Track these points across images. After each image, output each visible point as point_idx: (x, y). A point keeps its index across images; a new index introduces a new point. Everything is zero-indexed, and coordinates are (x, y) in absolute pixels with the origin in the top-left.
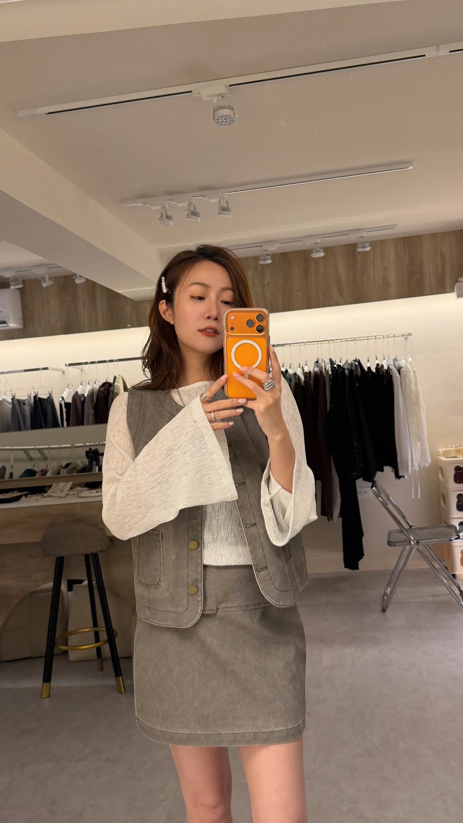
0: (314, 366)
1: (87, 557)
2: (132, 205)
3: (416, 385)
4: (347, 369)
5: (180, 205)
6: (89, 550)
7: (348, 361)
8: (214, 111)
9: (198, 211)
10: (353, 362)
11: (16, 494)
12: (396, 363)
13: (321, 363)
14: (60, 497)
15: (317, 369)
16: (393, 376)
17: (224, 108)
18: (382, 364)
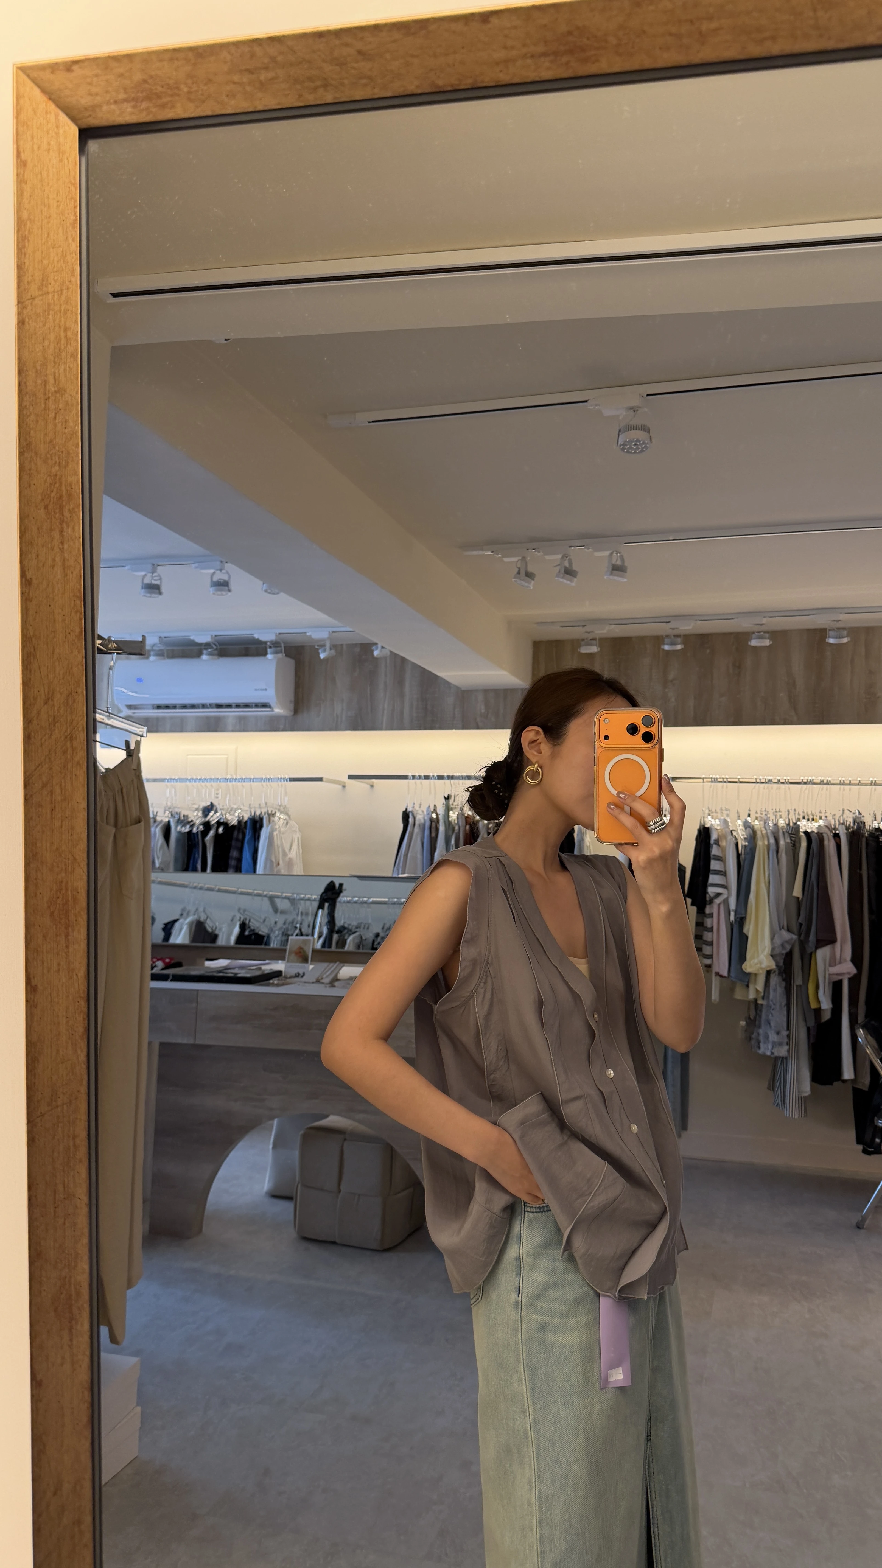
2: (476, 553)
5: (548, 557)
8: (620, 431)
9: (575, 568)
17: (635, 428)
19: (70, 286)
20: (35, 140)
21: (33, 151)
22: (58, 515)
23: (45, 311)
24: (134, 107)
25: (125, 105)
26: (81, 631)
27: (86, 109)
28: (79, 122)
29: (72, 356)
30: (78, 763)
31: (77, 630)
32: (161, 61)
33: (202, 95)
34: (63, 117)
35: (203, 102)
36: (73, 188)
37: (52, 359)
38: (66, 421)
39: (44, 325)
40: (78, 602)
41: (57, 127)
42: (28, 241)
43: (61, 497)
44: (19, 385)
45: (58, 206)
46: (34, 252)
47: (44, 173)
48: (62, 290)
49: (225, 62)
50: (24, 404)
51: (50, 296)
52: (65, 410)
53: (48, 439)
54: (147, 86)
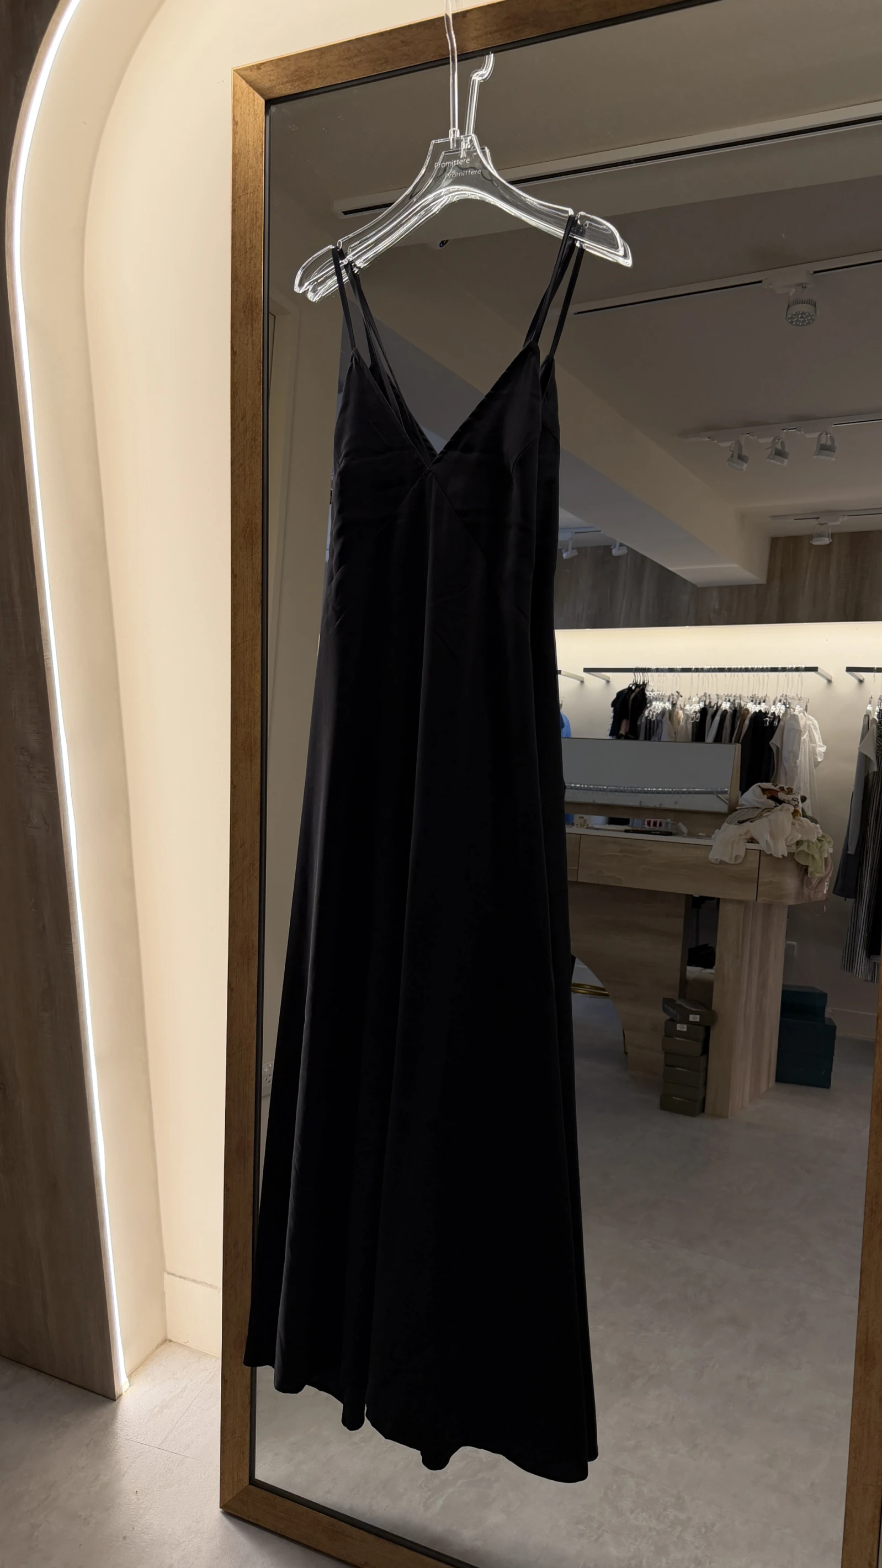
2: (694, 440)
5: (760, 441)
8: (789, 306)
9: (787, 450)
17: (802, 303)
19: (259, 189)
20: (242, 109)
21: (241, 116)
22: (250, 316)
23: (245, 204)
24: (291, 85)
25: (287, 85)
27: (268, 89)
28: (265, 97)
29: (259, 227)
31: (259, 379)
32: (304, 58)
33: (326, 74)
34: (257, 95)
36: (261, 135)
37: (249, 229)
38: (256, 264)
39: (245, 212)
40: (259, 364)
41: (254, 101)
42: (238, 165)
43: (252, 307)
44: (232, 246)
45: (254, 145)
46: (241, 172)
47: (247, 127)
48: (254, 191)
49: (336, 55)
50: (235, 255)
51: (249, 195)
52: (256, 258)
53: (246, 275)
54: (298, 72)
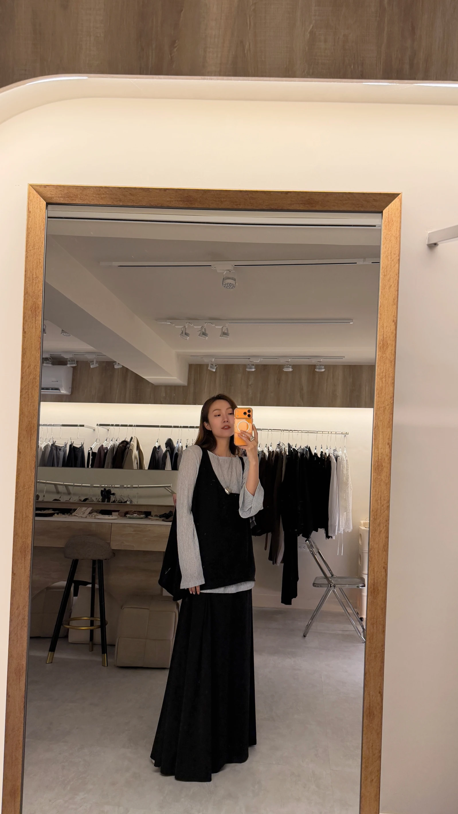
0: (276, 447)
1: (94, 562)
2: (163, 323)
3: (347, 470)
4: (300, 453)
5: (195, 327)
6: (97, 557)
7: (301, 447)
8: (223, 279)
9: (207, 332)
10: (305, 448)
11: (50, 512)
12: (335, 453)
13: (282, 446)
14: (82, 517)
15: (278, 450)
16: (332, 462)
17: (230, 279)
18: (326, 452)
19: (41, 247)
20: (34, 205)
21: (33, 209)
23: (34, 254)
24: (63, 199)
25: (61, 198)
26: (40, 347)
27: (49, 198)
28: (47, 201)
29: (41, 267)
30: (37, 386)
31: (39, 347)
32: (73, 188)
34: (42, 199)
35: (84, 200)
37: (35, 268)
38: (38, 286)
39: (33, 258)
40: (39, 339)
41: (40, 202)
42: (30, 234)
43: (36, 308)
44: (25, 275)
45: (39, 224)
46: (31, 237)
47: (36, 215)
48: (39, 248)
49: (92, 191)
50: (26, 281)
51: (35, 250)
52: (38, 283)
53: (33, 291)
54: (68, 194)
